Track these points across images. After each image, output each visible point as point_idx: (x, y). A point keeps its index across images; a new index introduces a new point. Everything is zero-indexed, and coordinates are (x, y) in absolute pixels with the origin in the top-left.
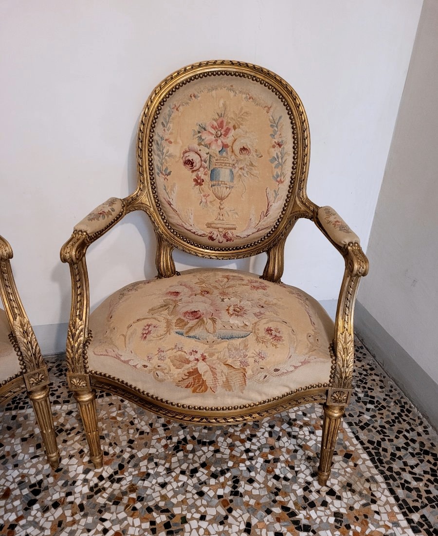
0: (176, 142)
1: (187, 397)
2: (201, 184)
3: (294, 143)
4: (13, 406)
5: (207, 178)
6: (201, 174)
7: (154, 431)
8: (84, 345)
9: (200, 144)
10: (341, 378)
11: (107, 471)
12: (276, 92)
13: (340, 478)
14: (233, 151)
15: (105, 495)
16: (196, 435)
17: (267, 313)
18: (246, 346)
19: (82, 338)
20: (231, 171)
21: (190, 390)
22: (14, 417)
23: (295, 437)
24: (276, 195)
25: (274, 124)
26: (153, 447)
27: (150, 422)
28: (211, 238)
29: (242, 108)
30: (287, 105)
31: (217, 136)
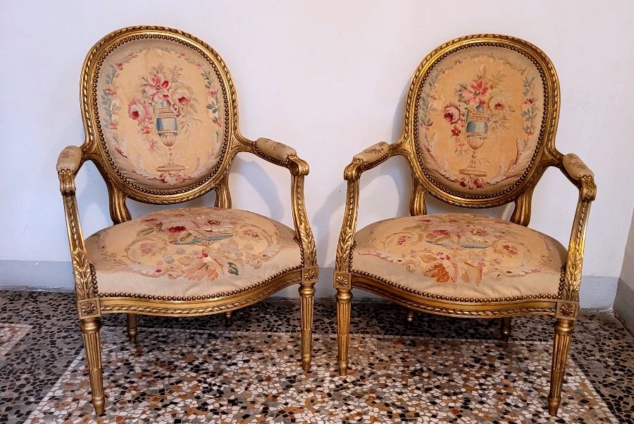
0: (439, 99)
1: (431, 286)
2: (457, 135)
3: (545, 100)
4: (268, 329)
5: (463, 130)
6: (458, 126)
7: (393, 361)
8: (351, 248)
9: (459, 101)
10: (569, 290)
11: (350, 378)
12: (531, 58)
13: (572, 414)
14: (489, 107)
15: (350, 392)
16: (433, 368)
17: (507, 237)
18: (484, 254)
19: (349, 243)
20: (486, 125)
21: (435, 279)
22: (269, 336)
23: (530, 382)
24: (526, 145)
25: (528, 84)
26: (392, 370)
27: (389, 355)
28: (463, 184)
29: (500, 71)
30: (540, 70)
31: (476, 94)
